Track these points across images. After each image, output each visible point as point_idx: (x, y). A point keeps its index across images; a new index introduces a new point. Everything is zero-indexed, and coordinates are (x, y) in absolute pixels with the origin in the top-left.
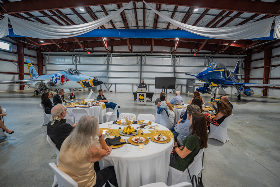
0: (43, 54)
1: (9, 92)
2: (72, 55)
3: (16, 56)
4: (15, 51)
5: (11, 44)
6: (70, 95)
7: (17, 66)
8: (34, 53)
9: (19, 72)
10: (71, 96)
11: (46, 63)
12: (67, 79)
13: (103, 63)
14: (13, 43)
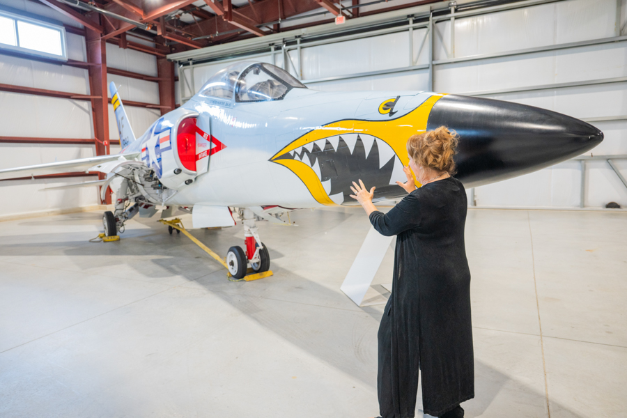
0: (173, 64)
1: (63, 213)
2: (269, 50)
3: (84, 76)
4: (80, 56)
5: (63, 29)
6: (237, 250)
7: (89, 113)
8: (146, 64)
9: (94, 137)
10: (243, 258)
11: (183, 96)
12: (212, 139)
13: (406, 64)
14: (70, 29)
